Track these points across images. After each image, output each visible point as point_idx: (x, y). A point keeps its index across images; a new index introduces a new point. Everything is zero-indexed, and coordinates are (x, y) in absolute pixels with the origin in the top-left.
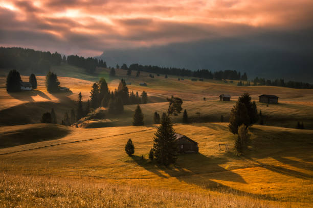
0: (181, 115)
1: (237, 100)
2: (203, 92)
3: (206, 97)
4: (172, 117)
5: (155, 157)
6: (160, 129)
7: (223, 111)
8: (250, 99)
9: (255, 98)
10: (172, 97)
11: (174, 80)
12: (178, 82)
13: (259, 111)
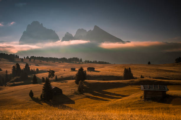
0: (54, 78)
1: (78, 70)
2: (64, 68)
3: (65, 69)
4: (50, 79)
5: (43, 97)
6: (45, 85)
7: (73, 75)
8: (83, 69)
9: (85, 69)
10: (50, 70)
11: (51, 62)
12: (52, 63)
13: (87, 74)
